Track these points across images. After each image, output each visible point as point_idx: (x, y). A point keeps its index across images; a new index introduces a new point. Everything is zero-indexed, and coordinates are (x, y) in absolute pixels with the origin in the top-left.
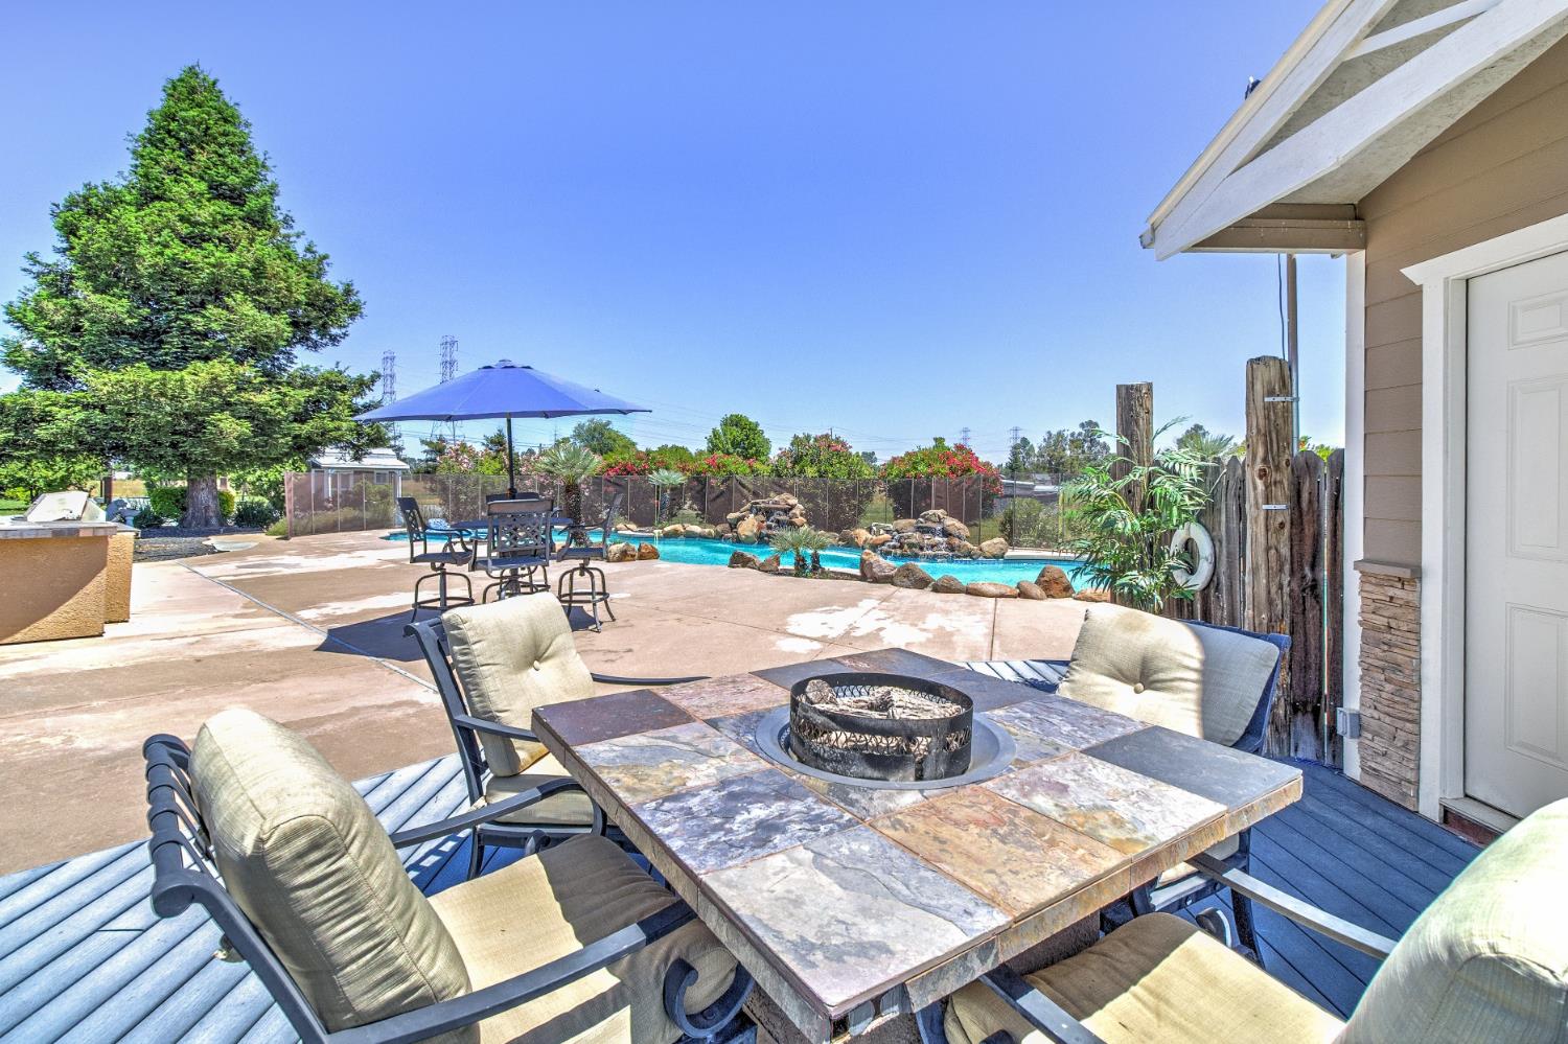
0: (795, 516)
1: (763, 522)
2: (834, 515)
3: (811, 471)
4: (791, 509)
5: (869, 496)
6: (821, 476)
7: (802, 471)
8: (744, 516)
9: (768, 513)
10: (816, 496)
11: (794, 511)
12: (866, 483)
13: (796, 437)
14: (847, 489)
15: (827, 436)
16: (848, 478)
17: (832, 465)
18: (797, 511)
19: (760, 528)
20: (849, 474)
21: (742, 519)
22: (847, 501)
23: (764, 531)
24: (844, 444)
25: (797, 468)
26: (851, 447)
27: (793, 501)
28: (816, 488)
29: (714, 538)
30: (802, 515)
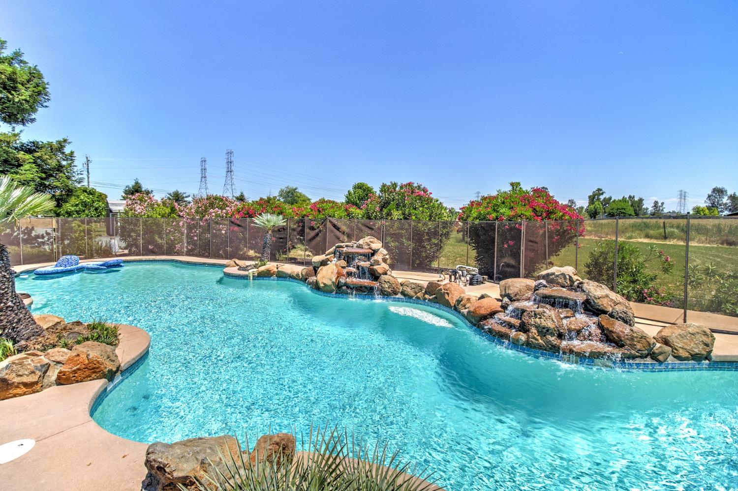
0: (377, 263)
1: (343, 268)
2: (416, 253)
3: (396, 214)
4: (373, 255)
5: (447, 235)
6: (405, 218)
7: (389, 214)
8: (328, 260)
9: (349, 258)
10: (401, 236)
11: (375, 257)
12: (445, 224)
13: (384, 186)
14: (429, 229)
15: (410, 184)
16: (430, 220)
17: (415, 209)
18: (378, 257)
19: (339, 275)
20: (430, 216)
21: (324, 263)
22: (429, 240)
23: (343, 280)
24: (425, 191)
25: (385, 211)
26: (431, 193)
27: (377, 245)
28: (402, 229)
29: (301, 280)
30: (385, 260)
